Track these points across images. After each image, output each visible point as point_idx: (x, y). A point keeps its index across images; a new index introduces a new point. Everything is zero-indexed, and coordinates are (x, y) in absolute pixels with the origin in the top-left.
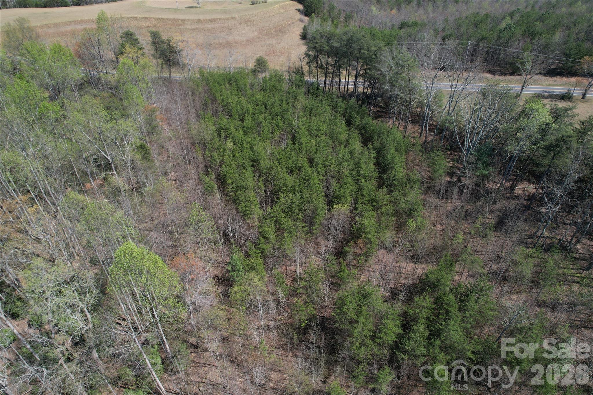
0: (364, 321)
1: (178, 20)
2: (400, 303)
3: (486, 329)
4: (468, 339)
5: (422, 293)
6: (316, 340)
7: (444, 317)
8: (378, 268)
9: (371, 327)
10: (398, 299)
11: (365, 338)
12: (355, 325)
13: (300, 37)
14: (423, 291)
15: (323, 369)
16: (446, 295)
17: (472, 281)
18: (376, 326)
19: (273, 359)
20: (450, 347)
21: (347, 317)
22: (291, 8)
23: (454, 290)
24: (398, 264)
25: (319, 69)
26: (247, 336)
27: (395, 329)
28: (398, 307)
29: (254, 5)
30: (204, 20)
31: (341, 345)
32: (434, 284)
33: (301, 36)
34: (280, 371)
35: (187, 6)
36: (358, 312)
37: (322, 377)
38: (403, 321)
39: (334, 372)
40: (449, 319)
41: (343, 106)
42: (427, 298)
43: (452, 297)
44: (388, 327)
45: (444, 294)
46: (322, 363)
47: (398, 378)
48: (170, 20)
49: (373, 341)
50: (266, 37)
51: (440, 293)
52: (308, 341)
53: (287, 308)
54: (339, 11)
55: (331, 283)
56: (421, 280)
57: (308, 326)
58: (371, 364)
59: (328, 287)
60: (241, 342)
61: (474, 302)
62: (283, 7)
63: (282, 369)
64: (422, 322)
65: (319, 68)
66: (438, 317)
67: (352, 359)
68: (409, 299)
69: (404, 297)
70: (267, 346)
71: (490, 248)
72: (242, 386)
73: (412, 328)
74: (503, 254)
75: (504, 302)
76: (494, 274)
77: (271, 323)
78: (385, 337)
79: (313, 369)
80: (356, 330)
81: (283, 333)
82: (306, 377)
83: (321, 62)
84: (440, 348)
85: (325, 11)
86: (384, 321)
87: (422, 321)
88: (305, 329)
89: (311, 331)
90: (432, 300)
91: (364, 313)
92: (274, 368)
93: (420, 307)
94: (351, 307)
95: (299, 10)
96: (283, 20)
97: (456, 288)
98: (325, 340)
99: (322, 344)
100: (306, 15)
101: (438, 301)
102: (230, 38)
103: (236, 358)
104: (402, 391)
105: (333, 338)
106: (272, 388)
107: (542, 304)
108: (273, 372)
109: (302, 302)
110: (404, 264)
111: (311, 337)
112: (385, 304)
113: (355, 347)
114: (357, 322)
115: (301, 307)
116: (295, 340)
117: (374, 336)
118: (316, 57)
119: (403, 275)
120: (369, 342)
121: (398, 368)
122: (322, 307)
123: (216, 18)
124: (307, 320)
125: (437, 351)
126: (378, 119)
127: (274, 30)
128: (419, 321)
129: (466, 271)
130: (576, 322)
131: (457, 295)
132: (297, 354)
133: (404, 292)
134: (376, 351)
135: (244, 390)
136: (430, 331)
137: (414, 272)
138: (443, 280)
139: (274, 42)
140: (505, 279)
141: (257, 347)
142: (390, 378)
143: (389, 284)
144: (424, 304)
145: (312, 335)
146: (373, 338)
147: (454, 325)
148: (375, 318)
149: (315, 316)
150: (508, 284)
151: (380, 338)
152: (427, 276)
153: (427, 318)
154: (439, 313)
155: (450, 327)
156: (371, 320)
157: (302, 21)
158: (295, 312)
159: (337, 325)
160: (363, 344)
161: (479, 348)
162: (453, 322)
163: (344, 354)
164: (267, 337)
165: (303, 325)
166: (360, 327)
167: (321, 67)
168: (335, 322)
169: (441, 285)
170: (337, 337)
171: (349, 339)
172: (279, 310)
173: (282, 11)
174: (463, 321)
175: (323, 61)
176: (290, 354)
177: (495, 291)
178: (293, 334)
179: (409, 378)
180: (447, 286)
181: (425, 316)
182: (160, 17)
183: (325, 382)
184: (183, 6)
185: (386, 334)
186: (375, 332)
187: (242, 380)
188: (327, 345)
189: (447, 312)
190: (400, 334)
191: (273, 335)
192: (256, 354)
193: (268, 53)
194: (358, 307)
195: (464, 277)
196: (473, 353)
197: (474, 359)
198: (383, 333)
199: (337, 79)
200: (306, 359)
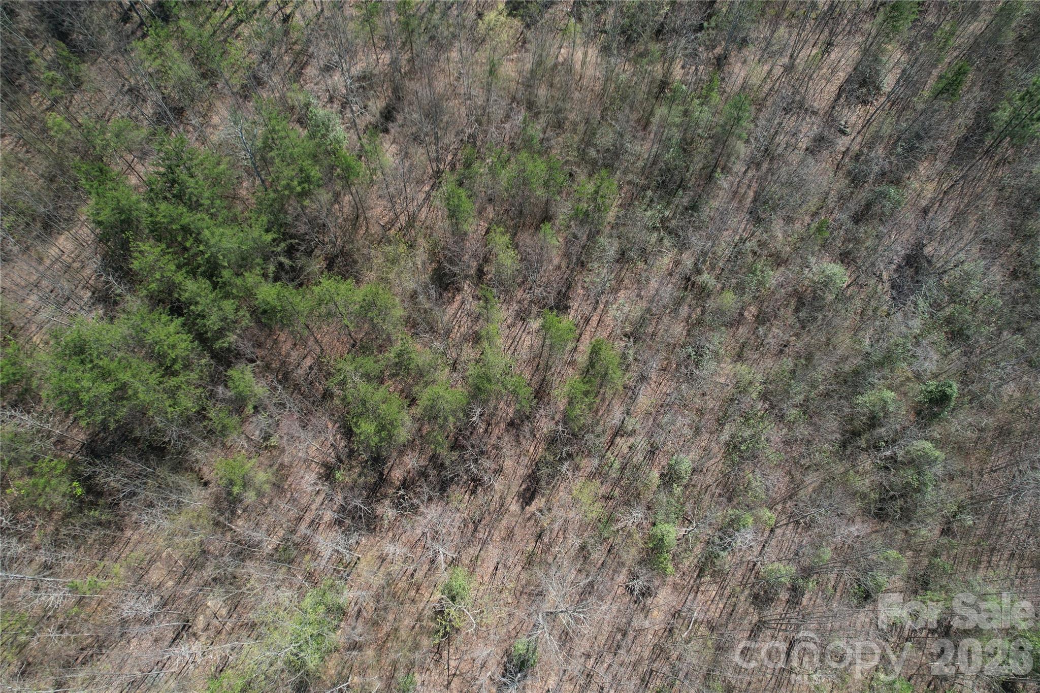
0: (129, 374)
2: (128, 297)
3: (243, 193)
4: (245, 226)
5: (128, 249)
6: (124, 476)
7: (191, 240)
8: (32, 300)
9: (147, 367)
10: (119, 295)
11: (162, 386)
12: (130, 392)
14: (125, 245)
15: (183, 480)
16: (155, 212)
17: (151, 159)
18: (150, 356)
19: (122, 572)
20: (243, 259)
21: (105, 399)
23: (153, 196)
24: (48, 262)
26: (46, 617)
27: (172, 328)
28: (134, 303)
31: (157, 431)
32: (123, 221)
34: (152, 562)
36: (105, 375)
37: (195, 487)
38: (164, 309)
39: (197, 461)
40: (199, 234)
42: (143, 248)
43: (163, 206)
44: (163, 337)
45: (151, 215)
46: (172, 478)
47: (252, 361)
49: (175, 374)
51: (145, 220)
52: (118, 491)
53: (22, 515)
55: (14, 406)
56: (102, 239)
57: (88, 483)
58: (212, 395)
59: (18, 414)
60: (51, 632)
61: (191, 180)
63: (148, 557)
64: (181, 278)
66: (185, 249)
67: (188, 422)
68: (129, 277)
69: (119, 283)
70: (89, 578)
71: (109, 93)
72: (146, 644)
73: (183, 299)
74: (133, 82)
75: (215, 138)
76: (159, 118)
77: (42, 557)
78: (178, 352)
79: (174, 497)
80: (141, 396)
81: (74, 537)
82: (183, 514)
84: (238, 275)
86: (149, 339)
87: (179, 277)
88: (89, 490)
89: (100, 479)
90: (152, 242)
91: (113, 366)
92: (139, 573)
93: (152, 269)
94: (86, 384)
97: (152, 190)
98: (129, 458)
99: (139, 466)
101: (159, 233)
103: (82, 649)
104: (274, 366)
105: (136, 441)
106: (178, 583)
107: (245, 94)
108: (146, 577)
109: (26, 479)
110: (54, 251)
111: (112, 484)
112: (116, 321)
113: (170, 410)
114: (124, 387)
115: (35, 485)
116: (103, 517)
117: (167, 368)
119: (76, 265)
120: (173, 382)
121: (239, 355)
122: (60, 441)
124: (73, 481)
125: (239, 281)
128: (177, 281)
129: (130, 158)
130: (291, 71)
131: (165, 198)
132: (133, 519)
133: (111, 278)
134: (194, 376)
135: (156, 641)
136: (203, 274)
137: (80, 244)
138: (124, 202)
140: (179, 112)
141: (81, 599)
142: (249, 376)
143: (81, 298)
144: (151, 258)
145: (109, 479)
146: (170, 372)
147: (213, 234)
148: (134, 352)
149: (73, 463)
150: (189, 113)
151: (174, 361)
152: (100, 223)
153: (179, 267)
154: (180, 244)
155: (212, 242)
156: (134, 362)
158: (40, 502)
159: (112, 426)
160: (172, 393)
161: (264, 219)
162: (206, 232)
163: (173, 431)
164: (69, 572)
165: (79, 491)
166: (137, 384)
168: (104, 426)
169: (130, 211)
170: (137, 433)
171: (151, 413)
172: (18, 532)
174: (213, 216)
176: (128, 533)
177: (191, 138)
178: (88, 517)
179: (260, 345)
180: (138, 202)
181: (173, 268)
183: (206, 484)
185: (174, 347)
186: (161, 365)
187: (134, 642)
188: (143, 456)
189: (186, 230)
190: (184, 325)
191: (69, 558)
192: (94, 603)
194: (96, 371)
195: (139, 167)
196: (267, 231)
197: (275, 236)
198: (170, 351)
200: (151, 505)
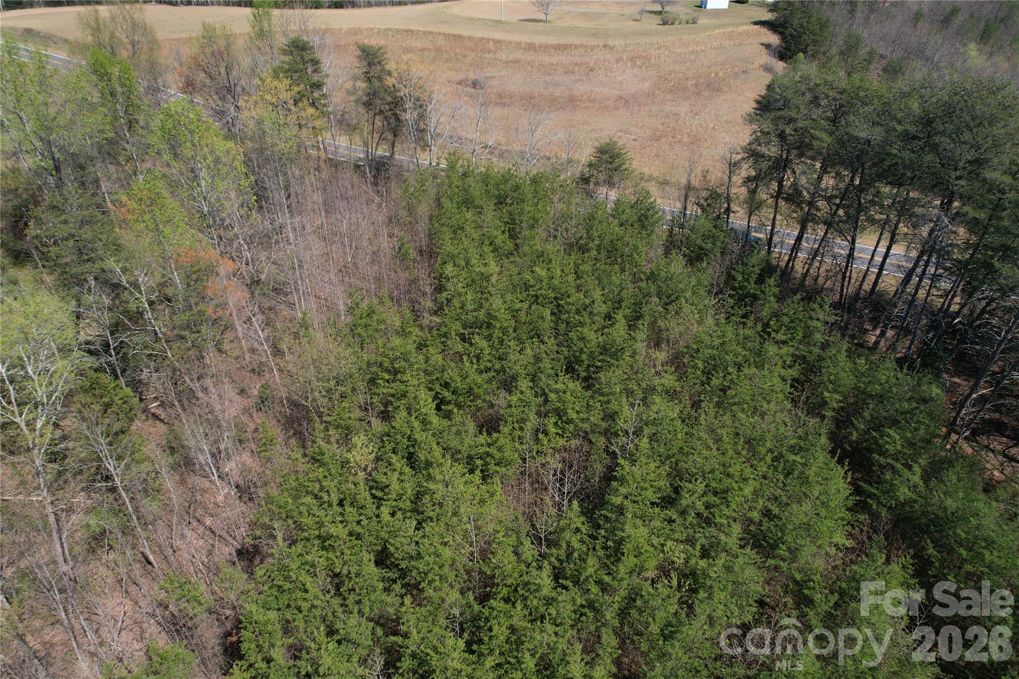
1: (488, 40)
13: (754, 105)
22: (750, 41)
25: (782, 203)
29: (666, 27)
30: (541, 46)
33: (758, 102)
35: (524, 18)
41: (848, 380)
48: (470, 38)
50: (668, 97)
54: (871, 53)
62: (730, 37)
65: (786, 200)
83: (795, 185)
85: (834, 50)
95: (768, 46)
96: (723, 64)
100: (782, 57)
102: (582, 89)
118: (781, 165)
123: (569, 43)
126: (983, 440)
127: (693, 82)
139: (684, 108)
157: (768, 69)
167: (793, 197)
173: (727, 43)
175: (803, 181)
182: (456, 32)
184: (514, 18)
193: (658, 133)
199: (840, 246)
